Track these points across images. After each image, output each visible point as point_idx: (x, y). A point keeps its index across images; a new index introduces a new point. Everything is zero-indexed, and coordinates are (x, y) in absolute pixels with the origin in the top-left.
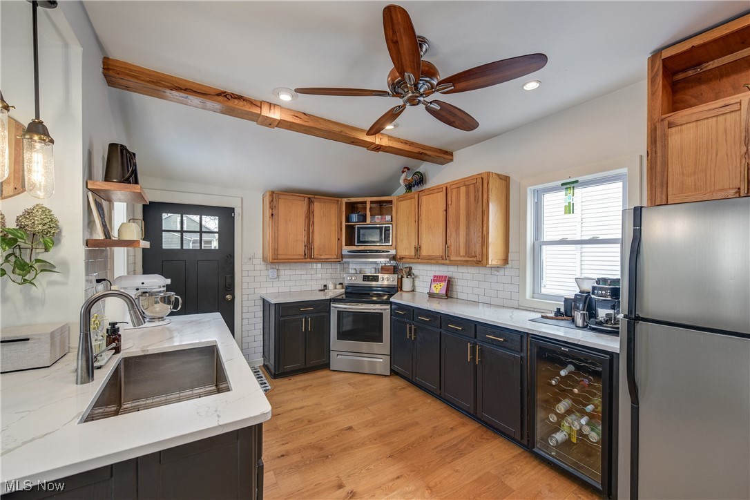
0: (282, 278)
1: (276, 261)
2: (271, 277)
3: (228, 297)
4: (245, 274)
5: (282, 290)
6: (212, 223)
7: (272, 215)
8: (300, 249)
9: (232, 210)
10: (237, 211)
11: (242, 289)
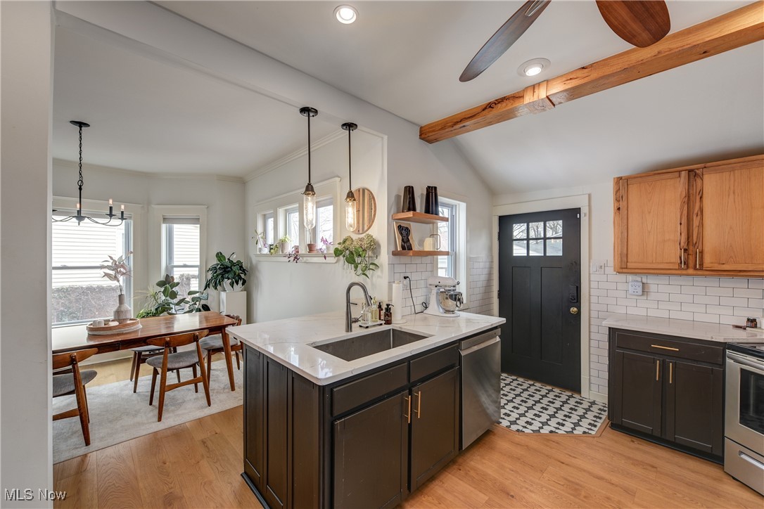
0: (652, 296)
1: (624, 270)
2: (631, 292)
3: (574, 310)
4: (594, 285)
5: (652, 313)
6: (556, 228)
7: (619, 209)
8: (673, 253)
9: (578, 210)
10: (584, 210)
11: (590, 303)
